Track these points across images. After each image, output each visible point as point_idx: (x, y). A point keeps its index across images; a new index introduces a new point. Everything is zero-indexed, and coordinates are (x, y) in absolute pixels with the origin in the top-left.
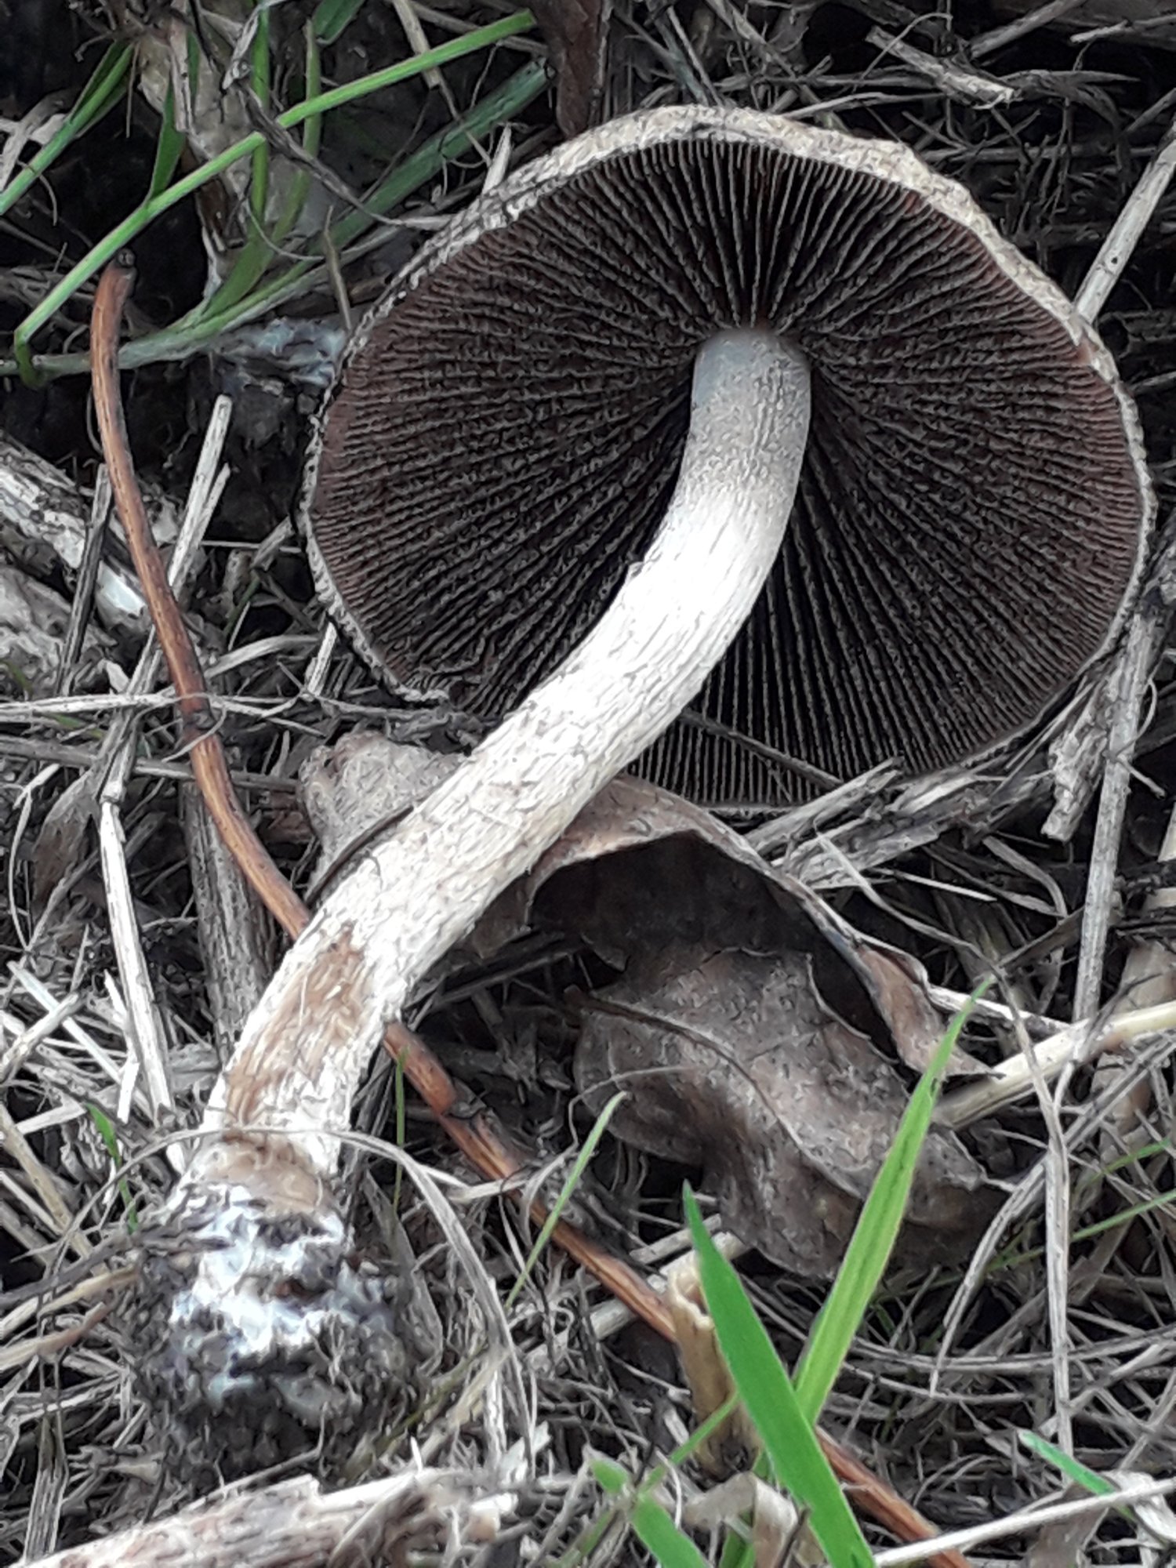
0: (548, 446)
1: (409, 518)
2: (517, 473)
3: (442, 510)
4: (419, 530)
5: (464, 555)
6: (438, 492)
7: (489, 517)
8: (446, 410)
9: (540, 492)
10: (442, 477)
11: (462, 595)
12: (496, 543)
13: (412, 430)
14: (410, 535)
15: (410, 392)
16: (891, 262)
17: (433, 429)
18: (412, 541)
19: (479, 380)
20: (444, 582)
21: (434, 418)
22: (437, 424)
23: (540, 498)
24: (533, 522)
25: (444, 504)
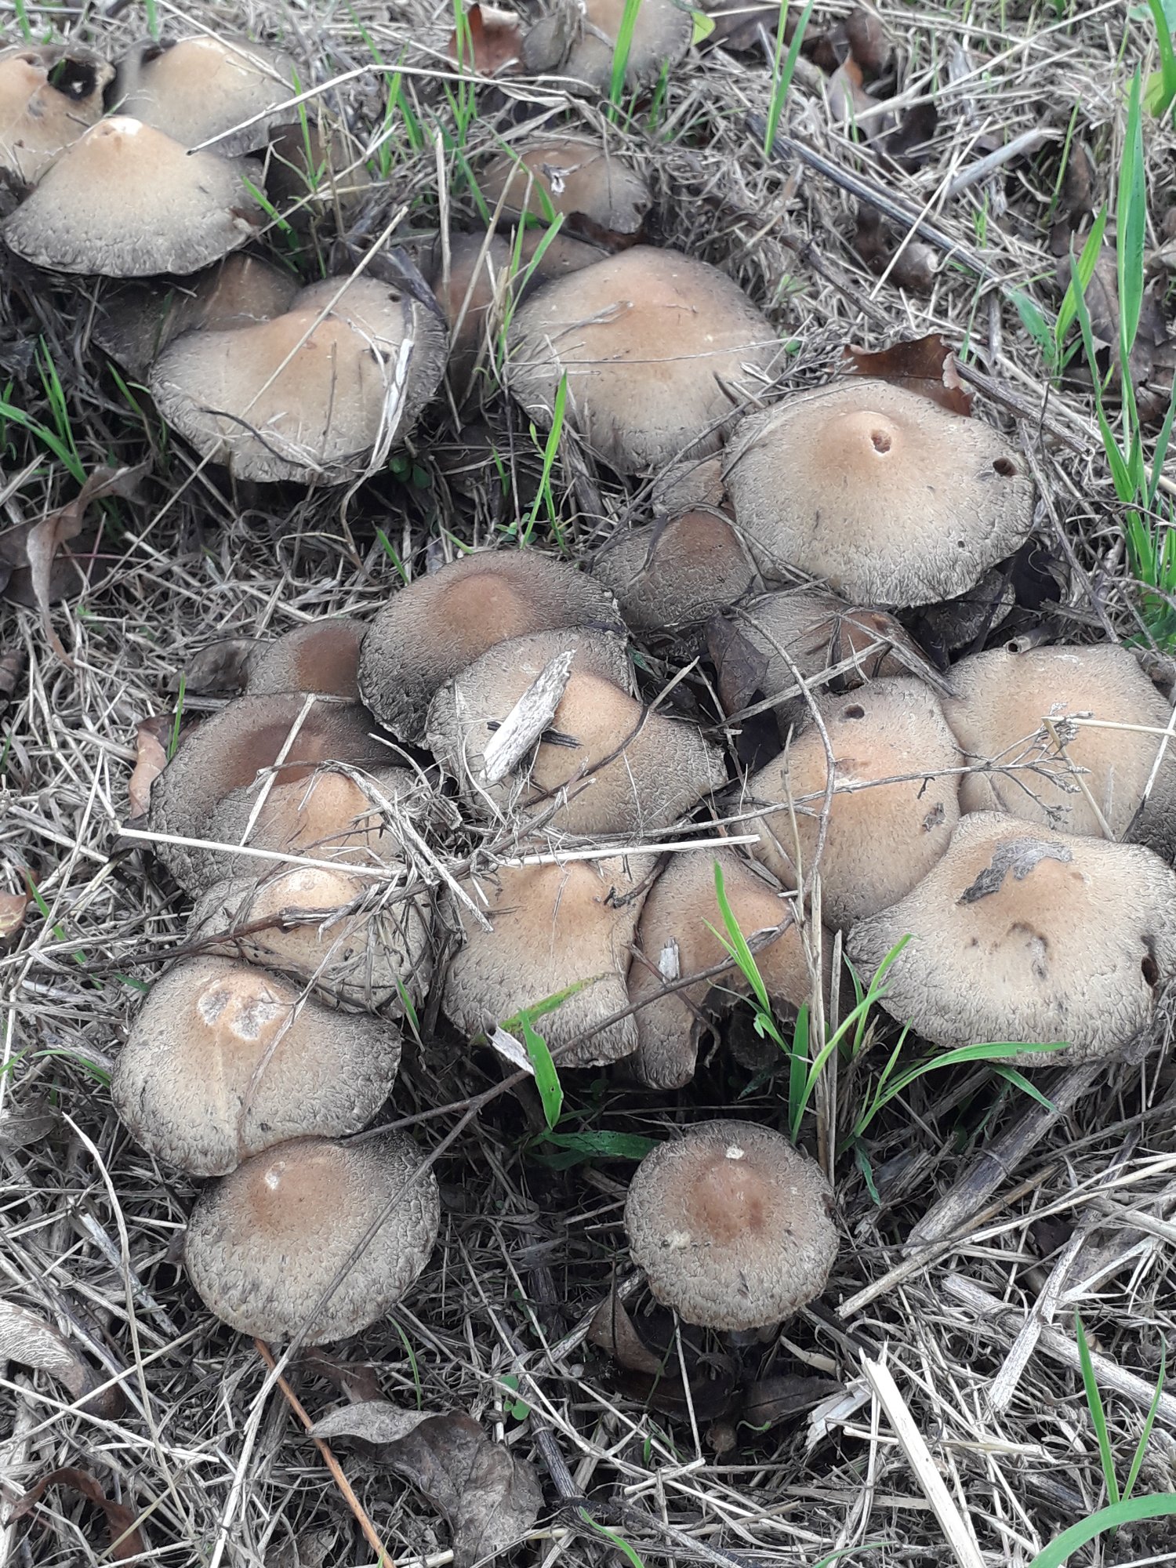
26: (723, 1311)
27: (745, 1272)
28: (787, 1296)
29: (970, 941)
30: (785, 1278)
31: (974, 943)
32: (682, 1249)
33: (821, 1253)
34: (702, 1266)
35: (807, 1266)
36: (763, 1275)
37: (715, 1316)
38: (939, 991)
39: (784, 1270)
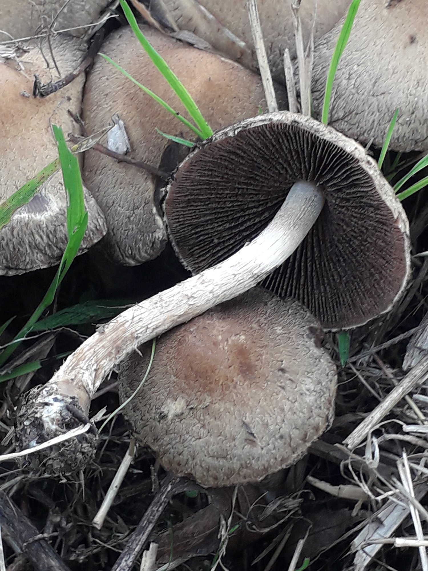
0: (241, 201)
1: (195, 212)
2: (230, 207)
3: (205, 212)
4: (197, 216)
5: (209, 227)
6: (205, 207)
7: (219, 218)
8: (211, 184)
9: (236, 214)
10: (207, 203)
11: (206, 238)
12: (220, 226)
13: (199, 187)
14: (194, 217)
15: (200, 176)
16: (348, 177)
17: (206, 188)
18: (195, 219)
19: (222, 178)
20: (202, 233)
21: (207, 185)
22: (208, 187)
23: (235, 216)
24: (232, 222)
25: (206, 211)
26: (236, 465)
27: (247, 420)
28: (296, 434)
29: (408, 40)
30: (289, 415)
31: (413, 40)
32: (180, 416)
33: (319, 383)
34: (203, 426)
35: (310, 399)
36: (267, 418)
37: (230, 473)
38: (388, 97)
39: (286, 408)
